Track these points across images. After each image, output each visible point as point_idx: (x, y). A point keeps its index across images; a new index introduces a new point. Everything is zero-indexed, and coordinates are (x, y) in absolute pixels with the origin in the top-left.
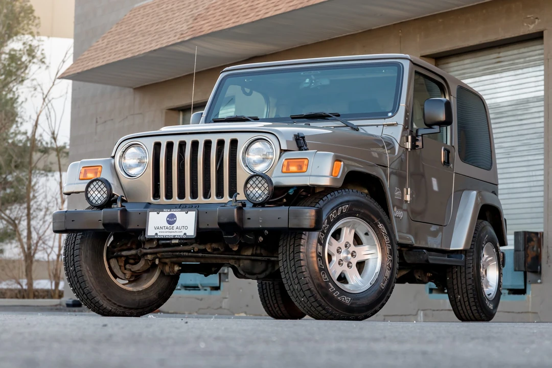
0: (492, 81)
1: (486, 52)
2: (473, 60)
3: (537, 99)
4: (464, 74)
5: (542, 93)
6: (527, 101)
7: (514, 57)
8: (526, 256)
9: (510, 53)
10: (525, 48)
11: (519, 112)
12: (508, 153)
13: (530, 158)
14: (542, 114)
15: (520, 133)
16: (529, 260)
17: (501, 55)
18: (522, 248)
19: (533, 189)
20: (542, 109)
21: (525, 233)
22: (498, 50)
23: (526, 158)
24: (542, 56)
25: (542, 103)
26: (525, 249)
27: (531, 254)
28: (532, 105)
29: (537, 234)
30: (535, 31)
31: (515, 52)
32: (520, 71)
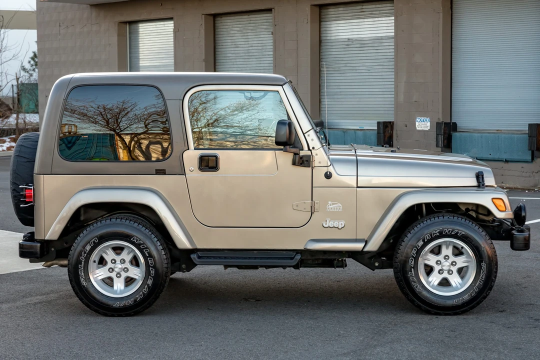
0: (358, 24)
1: (354, 4)
2: (345, 9)
3: (389, 38)
4: (339, 17)
5: (393, 34)
6: (381, 38)
7: (372, 9)
8: (384, 137)
9: (370, 6)
11: (376, 45)
12: (369, 70)
13: (383, 74)
14: (393, 47)
15: (377, 57)
16: (386, 139)
17: (364, 7)
18: (382, 131)
19: (385, 93)
20: (393, 44)
21: (384, 122)
22: (362, 4)
23: (380, 74)
24: (393, 11)
25: (393, 40)
26: (384, 132)
27: (388, 135)
28: (384, 41)
29: (390, 122)
31: (374, 6)
32: (377, 19)
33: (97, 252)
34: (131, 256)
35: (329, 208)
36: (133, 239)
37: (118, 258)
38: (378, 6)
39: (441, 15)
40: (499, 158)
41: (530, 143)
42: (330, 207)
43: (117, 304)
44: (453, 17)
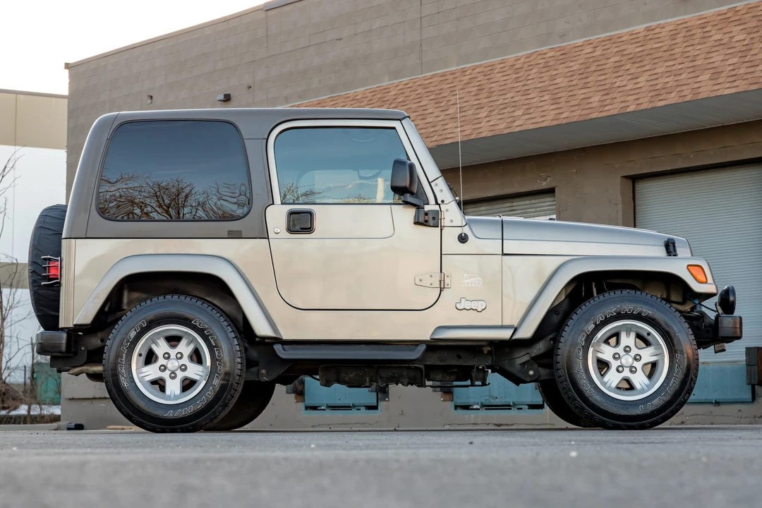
1: (500, 201)
2: (489, 207)
7: (525, 207)
9: (522, 203)
10: (536, 199)
17: (514, 204)
22: (512, 200)
24: (555, 207)
30: (547, 187)
31: (527, 202)
33: (144, 340)
34: (191, 347)
35: (464, 283)
36: (195, 322)
37: (173, 352)
38: (533, 201)
39: (620, 206)
40: (706, 399)
41: (749, 374)
42: (465, 281)
43: (170, 414)
44: (637, 211)
